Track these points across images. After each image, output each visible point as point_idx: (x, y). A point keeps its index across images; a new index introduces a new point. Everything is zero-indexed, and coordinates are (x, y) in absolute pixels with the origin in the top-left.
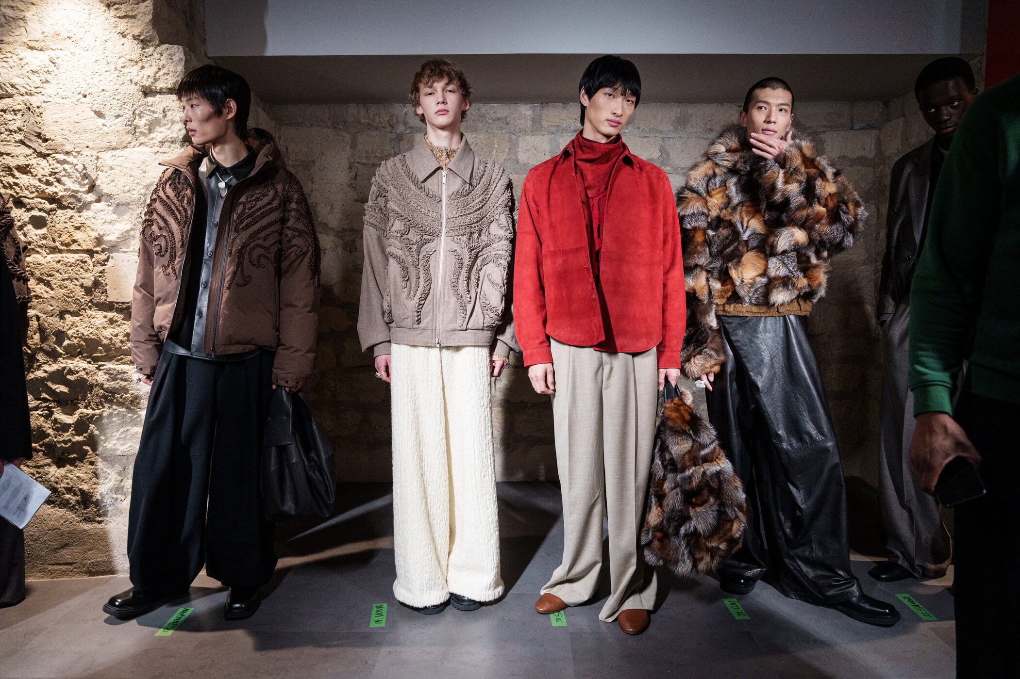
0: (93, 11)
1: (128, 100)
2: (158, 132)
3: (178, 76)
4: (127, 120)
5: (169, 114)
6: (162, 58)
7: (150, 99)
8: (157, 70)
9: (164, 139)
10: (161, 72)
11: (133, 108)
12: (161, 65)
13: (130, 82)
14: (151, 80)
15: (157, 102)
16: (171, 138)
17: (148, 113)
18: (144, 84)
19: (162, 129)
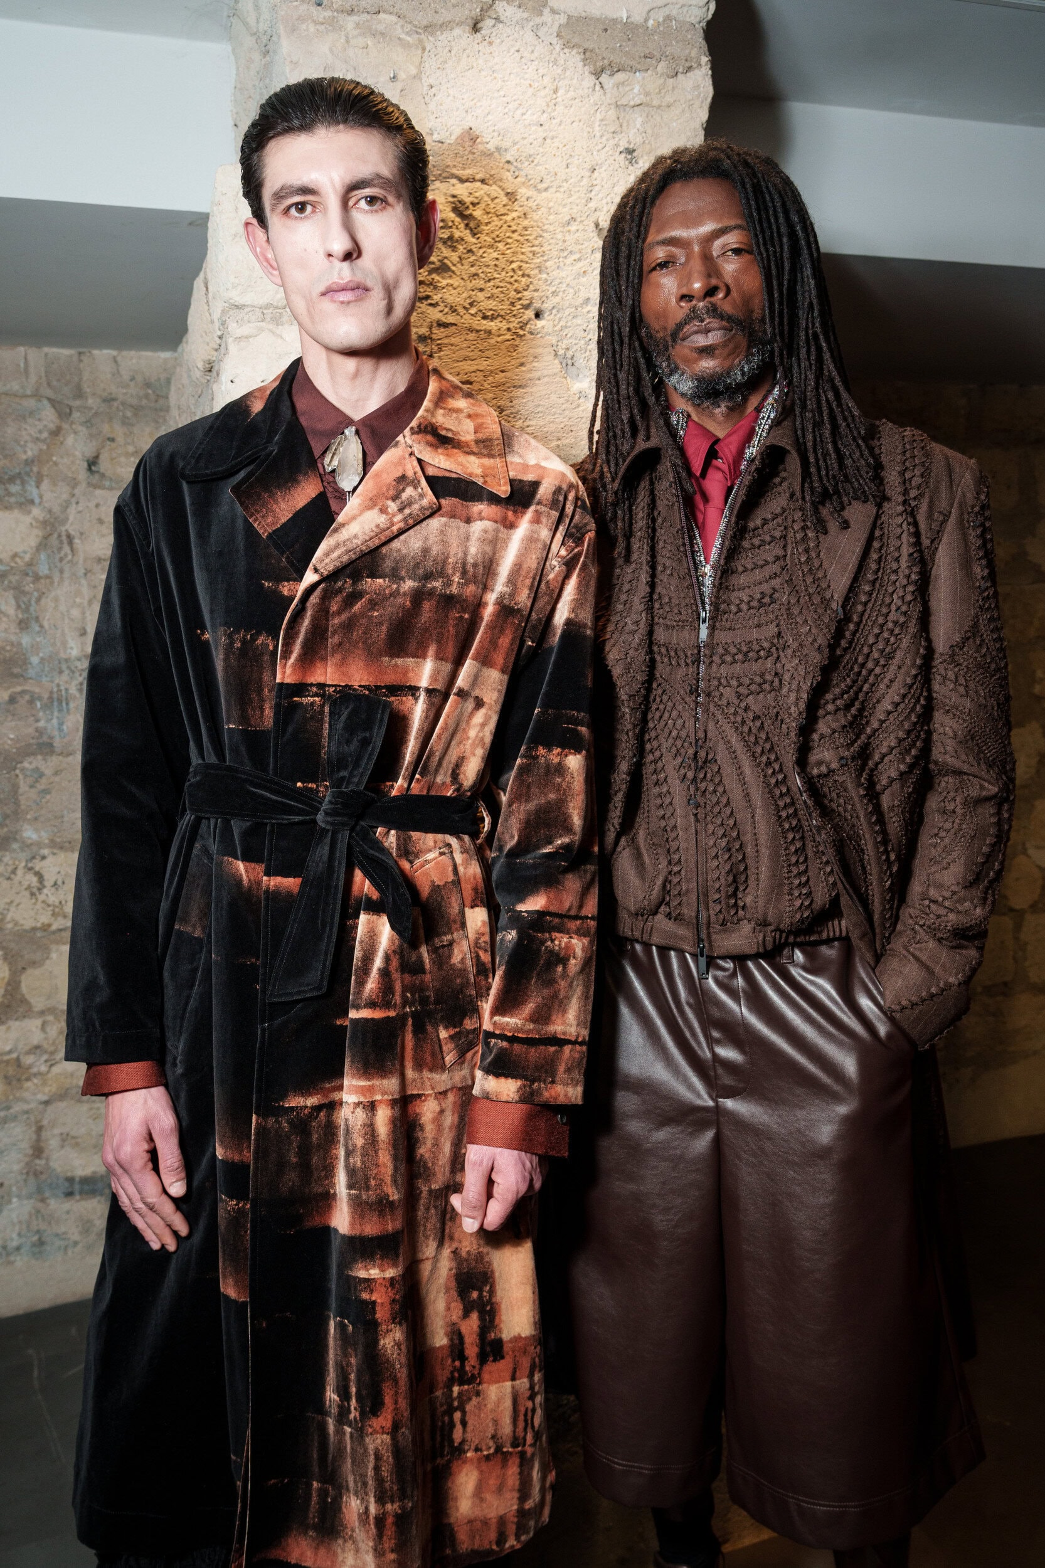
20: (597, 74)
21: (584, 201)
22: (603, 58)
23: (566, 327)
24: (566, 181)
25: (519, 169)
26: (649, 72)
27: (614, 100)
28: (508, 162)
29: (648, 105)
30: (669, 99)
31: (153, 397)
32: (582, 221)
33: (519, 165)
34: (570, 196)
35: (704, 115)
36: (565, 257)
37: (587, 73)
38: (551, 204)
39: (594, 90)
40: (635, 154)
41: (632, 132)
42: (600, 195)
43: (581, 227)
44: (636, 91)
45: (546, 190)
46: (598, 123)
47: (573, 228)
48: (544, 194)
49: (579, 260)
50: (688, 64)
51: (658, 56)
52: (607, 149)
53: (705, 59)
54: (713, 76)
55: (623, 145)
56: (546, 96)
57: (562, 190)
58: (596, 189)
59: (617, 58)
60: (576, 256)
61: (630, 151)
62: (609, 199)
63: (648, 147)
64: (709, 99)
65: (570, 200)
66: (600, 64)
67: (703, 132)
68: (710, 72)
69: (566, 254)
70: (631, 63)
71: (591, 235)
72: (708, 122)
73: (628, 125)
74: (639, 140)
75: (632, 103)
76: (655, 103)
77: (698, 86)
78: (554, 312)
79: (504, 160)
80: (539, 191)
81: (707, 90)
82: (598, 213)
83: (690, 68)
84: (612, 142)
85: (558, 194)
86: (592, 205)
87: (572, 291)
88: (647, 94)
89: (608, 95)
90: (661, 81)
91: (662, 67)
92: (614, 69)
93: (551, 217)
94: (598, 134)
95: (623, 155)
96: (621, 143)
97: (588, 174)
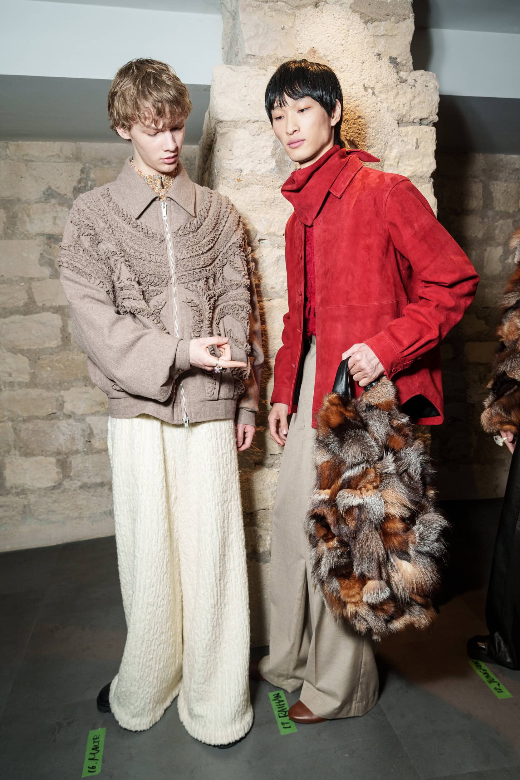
0: (352, 27)
1: (383, 130)
2: (406, 165)
3: (433, 105)
4: (379, 151)
5: (422, 145)
6: (416, 85)
7: (403, 129)
8: (412, 98)
9: (413, 173)
10: (417, 100)
11: (386, 138)
12: (417, 92)
13: (386, 110)
14: (407, 108)
15: (410, 133)
16: (421, 172)
17: (401, 144)
18: (401, 112)
19: (412, 163)
20: (366, 23)
21: (359, 76)
22: (369, 16)
23: (350, 128)
24: (352, 68)
25: (333, 64)
26: (388, 21)
27: (372, 34)
28: (328, 61)
29: (386, 35)
30: (396, 32)
31: (189, 164)
32: (358, 84)
33: (333, 62)
34: (353, 74)
35: (410, 38)
36: (351, 99)
37: (361, 23)
38: (345, 78)
39: (364, 30)
40: (381, 56)
41: (380, 47)
42: (366, 73)
43: (357, 87)
44: (382, 29)
45: (343, 72)
46: (365, 43)
47: (354, 87)
48: (343, 73)
49: (357, 100)
50: (404, 17)
51: (392, 14)
52: (369, 54)
53: (412, 15)
54: (415, 22)
55: (376, 52)
56: (344, 33)
57: (350, 71)
58: (365, 70)
59: (374, 16)
60: (355, 99)
61: (379, 55)
62: (369, 75)
63: (386, 53)
64: (413, 32)
65: (353, 76)
66: (367, 19)
67: (410, 46)
68: (413, 20)
69: (351, 97)
70: (380, 18)
71: (362, 90)
72: (413, 41)
73: (378, 44)
74: (382, 50)
75: (380, 35)
76: (390, 34)
77: (408, 26)
78: (346, 122)
79: (327, 60)
80: (340, 72)
81: (413, 28)
82: (365, 81)
83: (405, 19)
84: (371, 51)
85: (348, 73)
86: (362, 77)
87: (353, 113)
88: (386, 31)
89: (370, 32)
90: (393, 25)
91: (393, 19)
92: (373, 20)
93: (345, 83)
94: (366, 48)
95: (376, 56)
96: (375, 51)
97: (361, 64)
